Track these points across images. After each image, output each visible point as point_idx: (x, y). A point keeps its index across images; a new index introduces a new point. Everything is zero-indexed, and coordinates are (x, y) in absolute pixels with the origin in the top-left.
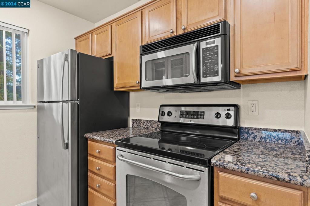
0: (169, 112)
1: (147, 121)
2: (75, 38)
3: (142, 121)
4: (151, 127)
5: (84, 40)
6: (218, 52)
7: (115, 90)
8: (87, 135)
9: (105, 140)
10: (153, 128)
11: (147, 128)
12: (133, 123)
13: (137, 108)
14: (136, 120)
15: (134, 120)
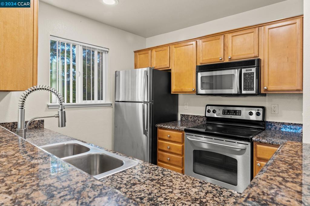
0: (214, 110)
1: (194, 116)
2: (134, 52)
3: (190, 116)
4: (197, 120)
5: (144, 54)
6: (254, 76)
7: (172, 93)
8: (159, 125)
9: (175, 129)
10: (199, 122)
11: (195, 121)
12: (182, 117)
13: (185, 106)
14: (185, 115)
15: (183, 116)
